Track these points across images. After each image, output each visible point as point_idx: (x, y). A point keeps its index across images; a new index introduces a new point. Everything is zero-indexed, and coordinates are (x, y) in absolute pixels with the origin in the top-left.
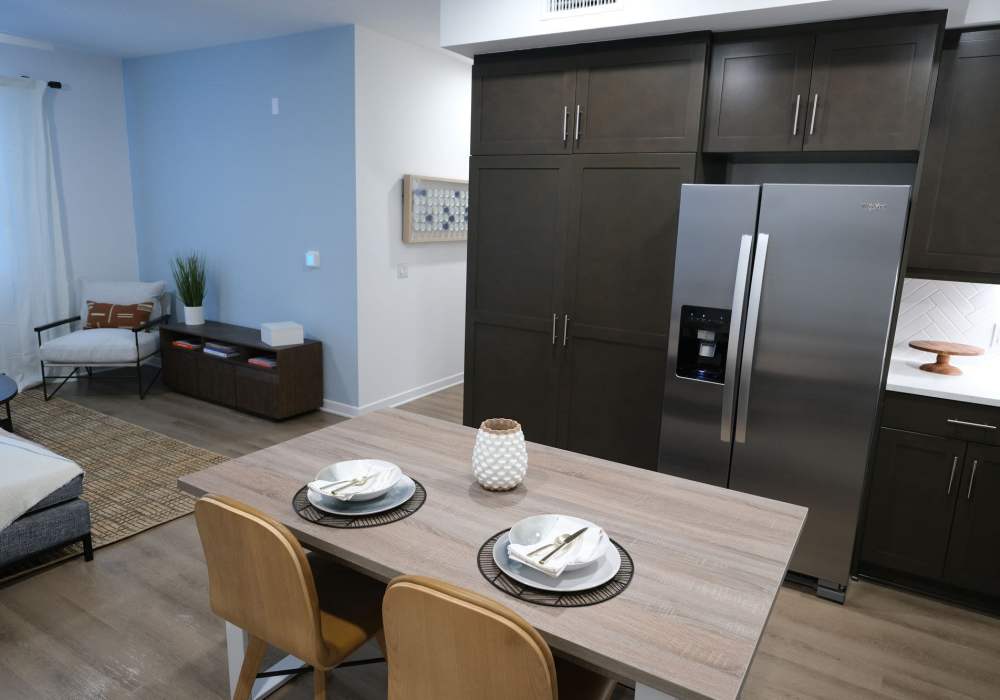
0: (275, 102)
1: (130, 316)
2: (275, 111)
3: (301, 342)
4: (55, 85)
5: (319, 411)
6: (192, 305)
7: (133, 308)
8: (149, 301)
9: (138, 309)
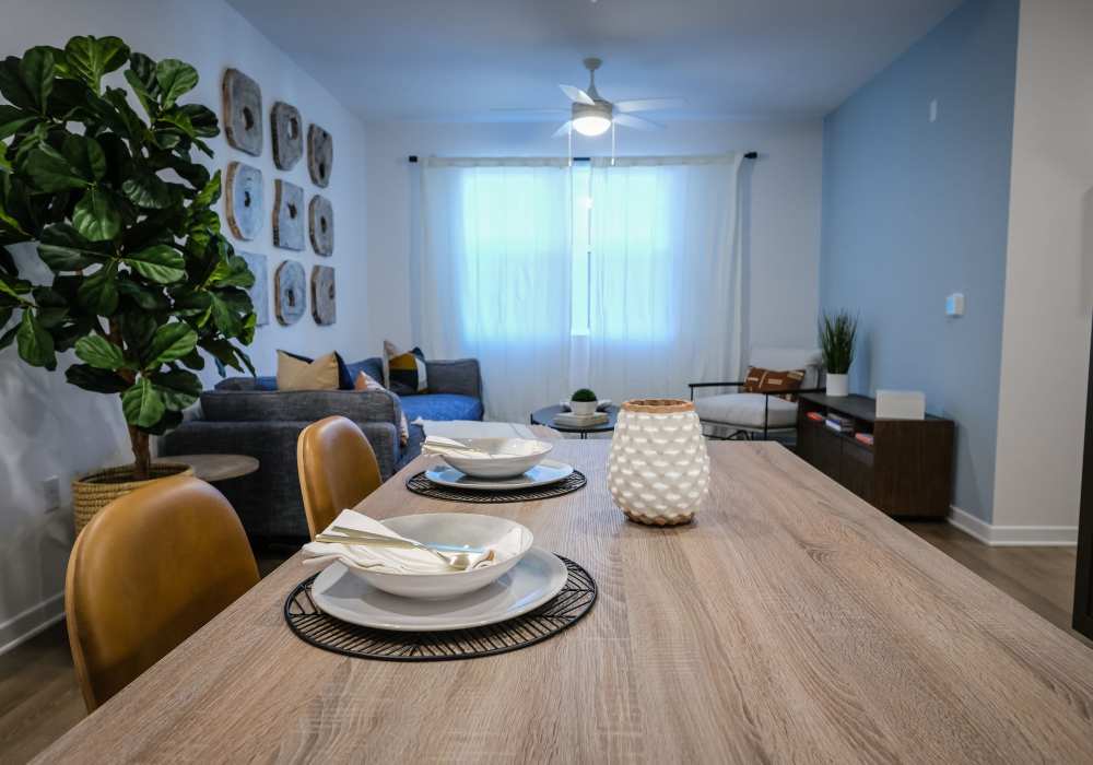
0: (934, 105)
1: (778, 382)
2: (933, 117)
3: (922, 418)
4: (752, 156)
5: (946, 522)
6: (834, 372)
7: (783, 375)
8: (801, 368)
9: (790, 376)
